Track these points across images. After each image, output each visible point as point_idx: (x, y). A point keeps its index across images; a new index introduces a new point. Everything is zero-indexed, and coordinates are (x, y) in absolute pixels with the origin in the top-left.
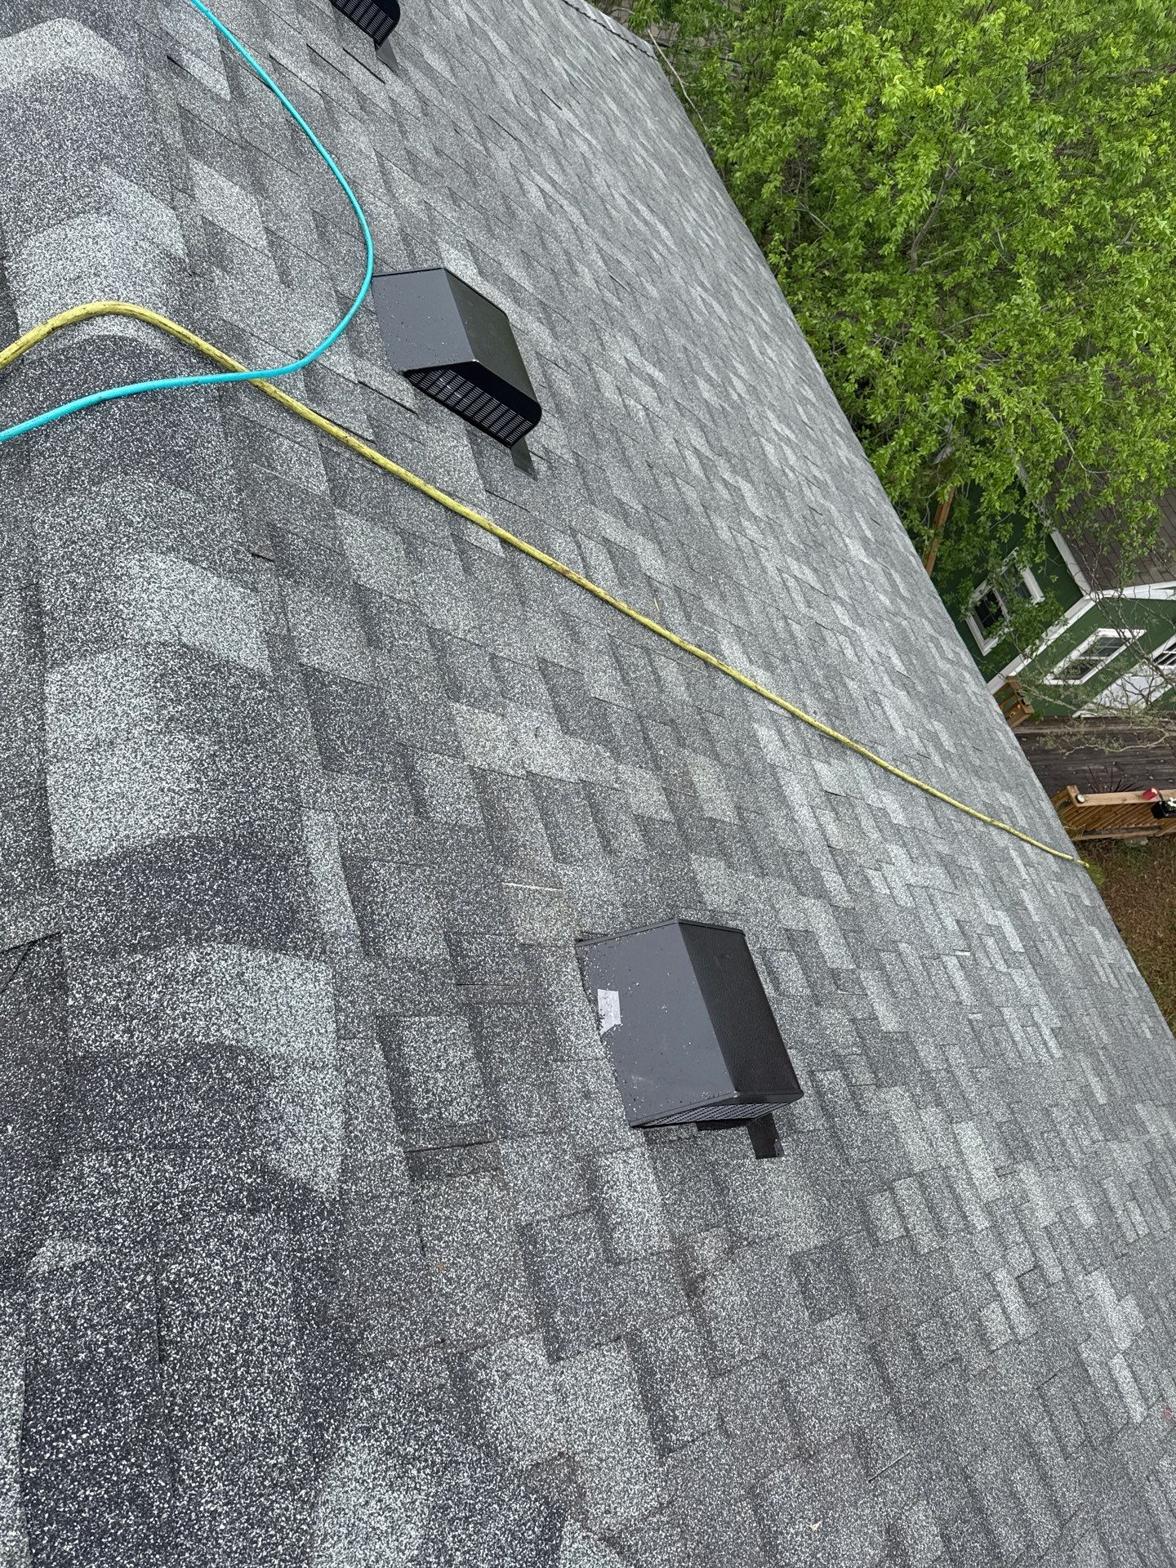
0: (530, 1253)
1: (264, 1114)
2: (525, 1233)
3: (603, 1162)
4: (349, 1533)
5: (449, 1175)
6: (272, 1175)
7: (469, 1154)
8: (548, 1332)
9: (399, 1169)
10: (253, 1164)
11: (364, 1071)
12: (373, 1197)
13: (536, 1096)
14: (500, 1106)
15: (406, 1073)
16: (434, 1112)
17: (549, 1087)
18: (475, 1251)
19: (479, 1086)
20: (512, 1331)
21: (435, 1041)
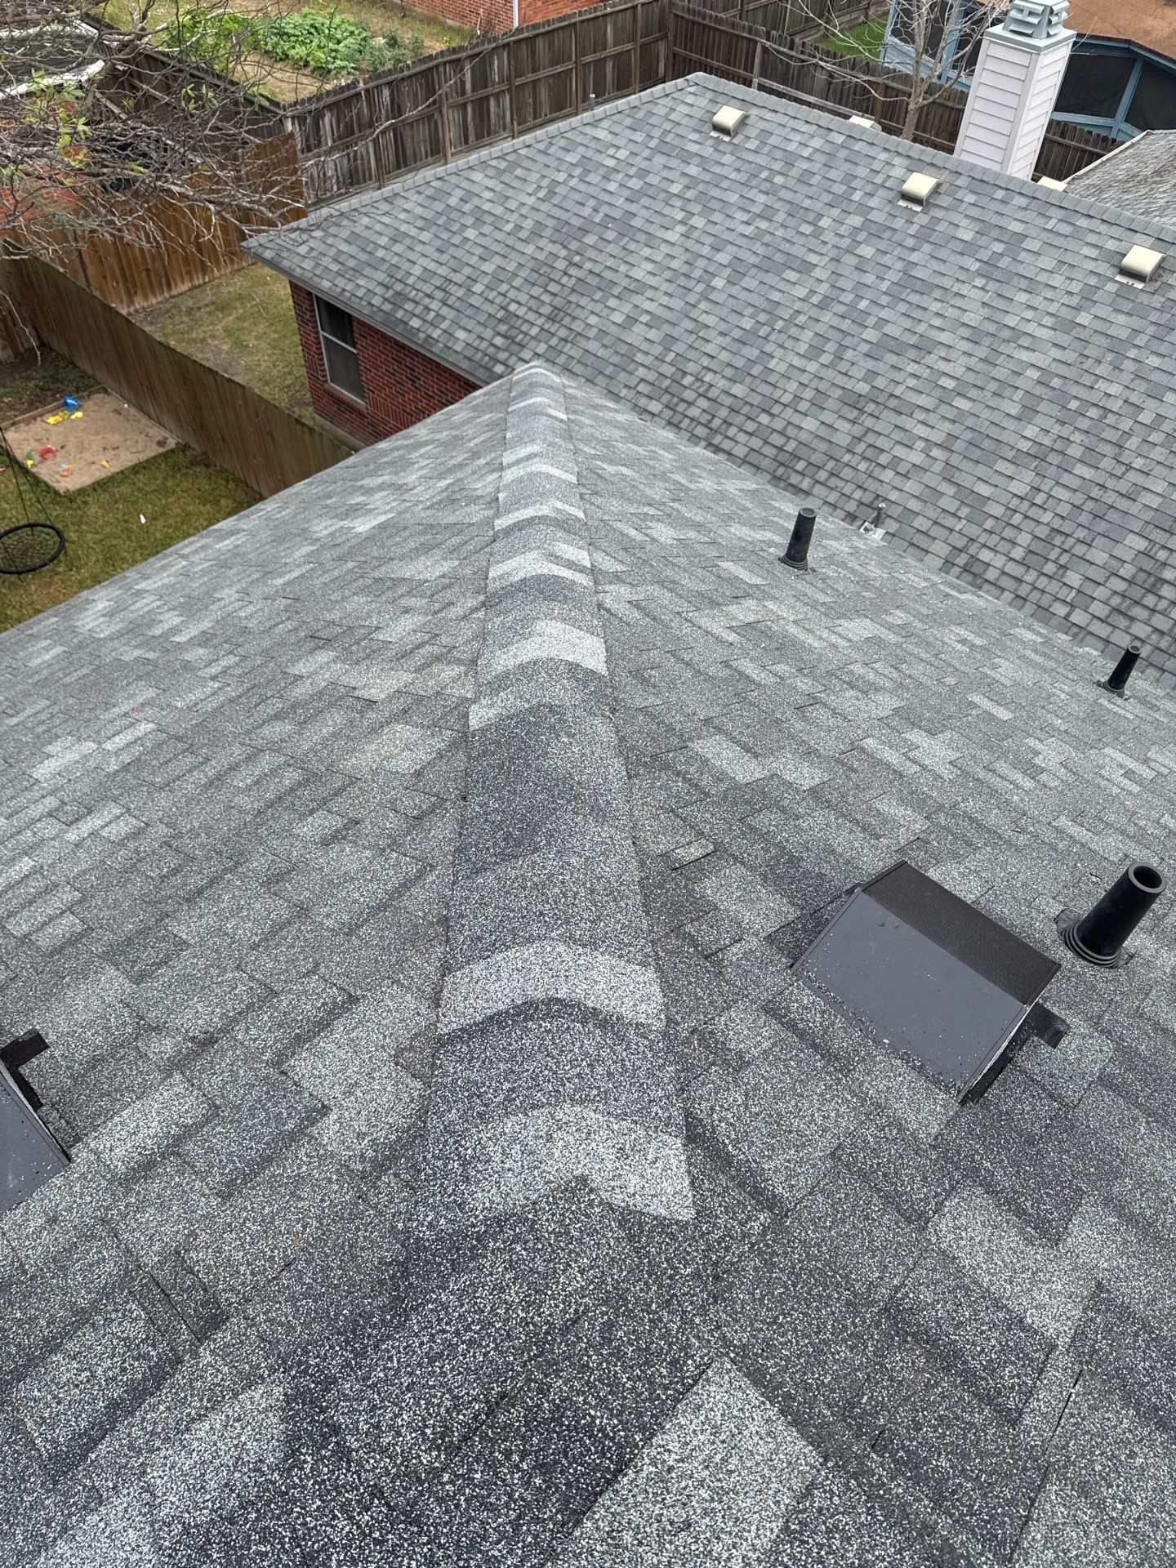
0: (244, 1178)
1: (234, 1502)
2: (226, 1193)
3: (121, 1168)
4: (536, 1167)
5: (205, 1290)
6: (292, 1445)
7: (174, 1287)
8: (307, 1127)
9: (223, 1337)
10: (290, 1470)
11: (131, 1448)
12: (263, 1340)
13: (78, 1266)
14: (106, 1293)
15: (113, 1405)
16: (144, 1348)
17: (60, 1261)
18: (267, 1223)
19: (93, 1325)
20: (322, 1152)
21: (59, 1403)
